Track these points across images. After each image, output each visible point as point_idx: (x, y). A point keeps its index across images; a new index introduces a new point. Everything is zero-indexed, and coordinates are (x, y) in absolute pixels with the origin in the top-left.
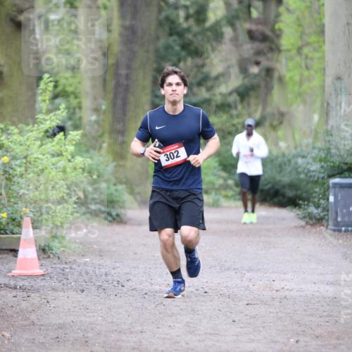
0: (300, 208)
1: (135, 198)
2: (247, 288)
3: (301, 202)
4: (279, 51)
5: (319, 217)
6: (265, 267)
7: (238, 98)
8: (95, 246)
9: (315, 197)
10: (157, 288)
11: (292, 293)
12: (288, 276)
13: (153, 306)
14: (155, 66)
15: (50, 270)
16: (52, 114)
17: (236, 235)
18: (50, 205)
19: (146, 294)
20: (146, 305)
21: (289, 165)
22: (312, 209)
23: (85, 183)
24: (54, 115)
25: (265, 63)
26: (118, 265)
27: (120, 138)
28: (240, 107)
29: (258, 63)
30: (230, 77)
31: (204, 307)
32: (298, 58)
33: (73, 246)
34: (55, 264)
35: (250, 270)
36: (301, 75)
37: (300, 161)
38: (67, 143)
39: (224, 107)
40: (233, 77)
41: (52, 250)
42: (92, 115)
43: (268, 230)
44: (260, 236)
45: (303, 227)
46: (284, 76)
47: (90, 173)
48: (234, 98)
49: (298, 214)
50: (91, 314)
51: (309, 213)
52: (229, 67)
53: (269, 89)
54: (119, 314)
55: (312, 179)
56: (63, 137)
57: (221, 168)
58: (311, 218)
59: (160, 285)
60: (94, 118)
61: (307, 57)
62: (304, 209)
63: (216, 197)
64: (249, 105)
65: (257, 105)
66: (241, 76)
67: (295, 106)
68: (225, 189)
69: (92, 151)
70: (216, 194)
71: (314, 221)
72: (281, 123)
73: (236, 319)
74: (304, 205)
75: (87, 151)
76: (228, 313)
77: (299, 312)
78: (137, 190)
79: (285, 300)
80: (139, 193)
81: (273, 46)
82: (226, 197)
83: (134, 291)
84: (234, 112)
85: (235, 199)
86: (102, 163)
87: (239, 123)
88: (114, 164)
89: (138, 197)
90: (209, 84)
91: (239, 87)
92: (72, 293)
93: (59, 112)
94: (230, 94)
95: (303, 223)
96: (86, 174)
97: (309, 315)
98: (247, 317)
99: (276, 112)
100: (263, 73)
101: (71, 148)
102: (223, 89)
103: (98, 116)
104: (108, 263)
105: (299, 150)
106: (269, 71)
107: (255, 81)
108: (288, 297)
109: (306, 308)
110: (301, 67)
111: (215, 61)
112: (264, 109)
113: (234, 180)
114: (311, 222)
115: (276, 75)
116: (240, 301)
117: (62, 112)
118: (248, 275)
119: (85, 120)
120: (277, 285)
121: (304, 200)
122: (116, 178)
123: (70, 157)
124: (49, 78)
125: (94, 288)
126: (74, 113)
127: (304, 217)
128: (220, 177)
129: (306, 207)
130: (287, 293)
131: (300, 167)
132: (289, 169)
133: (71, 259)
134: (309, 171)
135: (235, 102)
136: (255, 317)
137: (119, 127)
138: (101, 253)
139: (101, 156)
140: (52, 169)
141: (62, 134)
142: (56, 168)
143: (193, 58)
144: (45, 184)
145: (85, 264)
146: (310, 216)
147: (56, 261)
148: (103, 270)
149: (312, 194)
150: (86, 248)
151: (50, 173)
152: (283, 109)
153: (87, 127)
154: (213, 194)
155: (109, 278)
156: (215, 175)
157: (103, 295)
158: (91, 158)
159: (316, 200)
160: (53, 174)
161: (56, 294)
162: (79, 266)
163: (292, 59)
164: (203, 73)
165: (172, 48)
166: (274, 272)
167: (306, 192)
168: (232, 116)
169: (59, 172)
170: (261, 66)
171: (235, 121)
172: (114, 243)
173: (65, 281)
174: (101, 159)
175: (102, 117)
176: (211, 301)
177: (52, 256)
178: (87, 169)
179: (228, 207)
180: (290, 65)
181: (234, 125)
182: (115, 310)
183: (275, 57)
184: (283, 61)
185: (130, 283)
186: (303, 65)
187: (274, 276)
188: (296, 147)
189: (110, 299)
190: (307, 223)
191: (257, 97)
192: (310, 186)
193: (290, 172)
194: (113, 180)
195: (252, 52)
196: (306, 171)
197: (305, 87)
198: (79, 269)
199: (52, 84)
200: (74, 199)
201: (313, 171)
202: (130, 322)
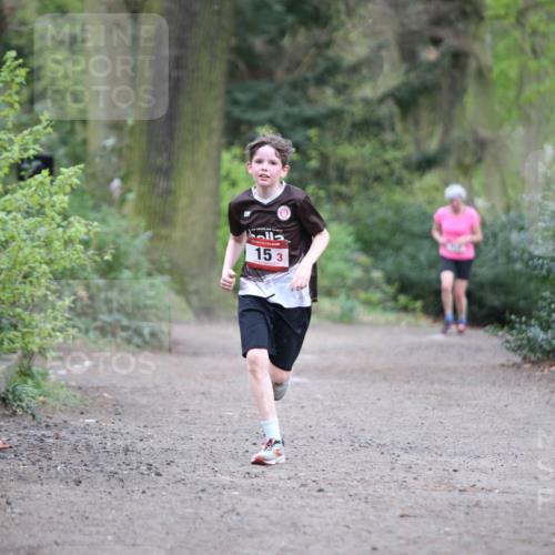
0: (512, 328)
1: (188, 302)
2: (403, 485)
3: (513, 317)
4: (480, 18)
5: (548, 348)
6: (439, 442)
7: (395, 110)
8: (106, 395)
9: (543, 308)
10: (226, 479)
11: (491, 494)
12: (484, 463)
13: (216, 514)
14: (233, 41)
15: (15, 440)
16: (26, 132)
17: (385, 379)
18: (19, 310)
19: (203, 491)
20: (202, 512)
21: (494, 245)
22: (536, 332)
23: (89, 270)
24: (30, 134)
25: (451, 41)
26: (150, 432)
27: (162, 184)
28: (399, 127)
29: (436, 42)
30: (381, 67)
31: (315, 521)
32: (517, 34)
33: (63, 392)
34: (25, 428)
35: (409, 448)
36: (523, 68)
37: (515, 236)
38: (54, 189)
39: (368, 127)
40: (386, 67)
41: (21, 400)
42: (107, 138)
43: (448, 370)
44: (432, 383)
45: (518, 366)
46: (490, 70)
47: (100, 249)
48: (388, 109)
49: (508, 341)
50: (93, 529)
51: (529, 340)
52: (380, 47)
53: (457, 93)
54: (150, 529)
55: (536, 272)
56: (48, 179)
57: (358, 246)
58: (532, 350)
59: (232, 474)
60: (110, 142)
61: (534, 33)
62: (520, 332)
63: (349, 304)
64: (417, 123)
65: (433, 124)
66: (404, 67)
67: (507, 128)
68: (366, 289)
69: (105, 208)
70: (348, 298)
71: (539, 355)
72: (479, 160)
73: (379, 545)
74: (521, 323)
75: (96, 208)
76: (364, 534)
77: (503, 535)
78: (192, 287)
79: (476, 509)
80: (197, 292)
81: (468, 9)
82: (368, 303)
83: (180, 485)
84: (388, 136)
85: (385, 309)
86: (126, 232)
87: (396, 160)
88: (149, 233)
89: (195, 300)
90: (340, 79)
91: (398, 89)
92: (57, 488)
93: (39, 127)
94: (381, 100)
95: (518, 359)
96: (91, 252)
97: (524, 541)
98: (402, 542)
99: (470, 139)
100: (447, 61)
101: (62, 200)
102: (368, 91)
103: (120, 138)
104: (131, 428)
105: (513, 214)
106: (458, 59)
107: (429, 77)
108: (483, 504)
109: (517, 526)
110: (522, 51)
111: (354, 35)
112: (446, 132)
113: (384, 270)
114: (533, 358)
115: (472, 65)
116: (387, 510)
117: (45, 128)
118: (406, 458)
119: (94, 146)
120: (462, 479)
121: (519, 313)
122: (153, 262)
123: (58, 219)
124: (16, 59)
125: (101, 478)
126: (72, 132)
127: (520, 347)
128: (357, 264)
129: (524, 327)
130: (481, 496)
131: (515, 249)
132: (494, 252)
133: (58, 418)
134: (532, 257)
135: (391, 117)
136: (415, 543)
137: (160, 161)
138: (118, 410)
139: (124, 217)
140: (24, 241)
141: (45, 172)
142: (32, 240)
143: (308, 28)
144: (9, 270)
145: (86, 429)
146: (532, 345)
147: (27, 421)
148: (120, 443)
149: (536, 302)
150: (89, 397)
151: (20, 249)
152: (485, 133)
153: (98, 160)
154: (342, 297)
155: (133, 458)
156: (347, 260)
157: (117, 491)
158: (103, 221)
159: (544, 314)
160: (27, 251)
161: (24, 488)
162: (73, 433)
163: (504, 33)
164: (329, 59)
165: (269, 7)
166: (455, 454)
167: (525, 298)
168: (383, 145)
169: (39, 247)
170: (444, 47)
171: (390, 155)
172: (144, 389)
173: (44, 463)
174: (124, 223)
175: (127, 141)
176: (331, 508)
177: (19, 412)
178: (94, 242)
179: (372, 325)
180: (501, 46)
181: (387, 163)
182: (140, 522)
183: (472, 28)
184: (488, 38)
185: (173, 469)
186: (528, 48)
187: (456, 462)
188: (508, 209)
189: (131, 500)
190: (525, 358)
191: (433, 109)
192: (532, 286)
193: (496, 258)
194: (146, 265)
195: (425, 18)
196: (526, 256)
197: (530, 91)
198: (73, 439)
199: (23, 72)
200: (67, 302)
201: (539, 258)
202: (169, 546)
